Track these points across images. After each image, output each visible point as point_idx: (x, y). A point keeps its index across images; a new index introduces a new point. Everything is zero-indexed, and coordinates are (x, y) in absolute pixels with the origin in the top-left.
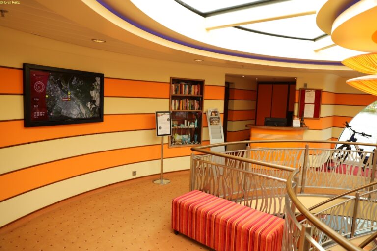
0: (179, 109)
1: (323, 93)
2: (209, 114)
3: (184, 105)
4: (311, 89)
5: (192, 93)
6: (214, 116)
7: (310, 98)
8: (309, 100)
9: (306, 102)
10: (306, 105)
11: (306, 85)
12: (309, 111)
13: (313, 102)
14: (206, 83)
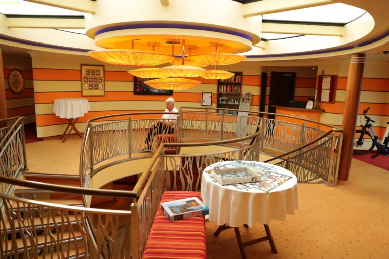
0: (226, 91)
1: (339, 79)
2: (244, 95)
3: (230, 89)
4: (328, 76)
5: (236, 81)
6: (247, 96)
7: (326, 83)
8: (326, 86)
9: (323, 87)
10: (323, 90)
11: (323, 72)
12: (325, 96)
13: (329, 88)
14: (244, 74)
